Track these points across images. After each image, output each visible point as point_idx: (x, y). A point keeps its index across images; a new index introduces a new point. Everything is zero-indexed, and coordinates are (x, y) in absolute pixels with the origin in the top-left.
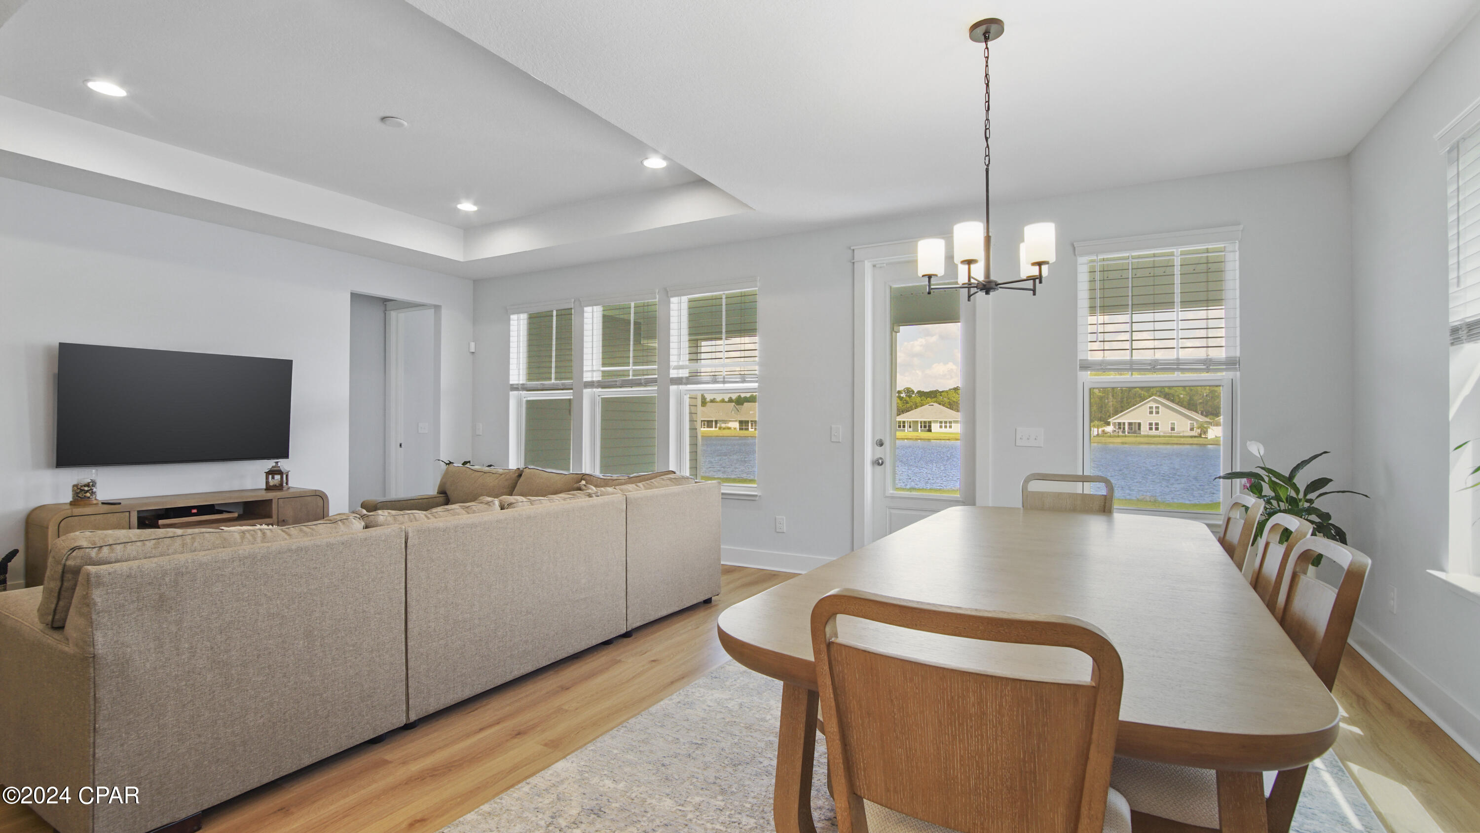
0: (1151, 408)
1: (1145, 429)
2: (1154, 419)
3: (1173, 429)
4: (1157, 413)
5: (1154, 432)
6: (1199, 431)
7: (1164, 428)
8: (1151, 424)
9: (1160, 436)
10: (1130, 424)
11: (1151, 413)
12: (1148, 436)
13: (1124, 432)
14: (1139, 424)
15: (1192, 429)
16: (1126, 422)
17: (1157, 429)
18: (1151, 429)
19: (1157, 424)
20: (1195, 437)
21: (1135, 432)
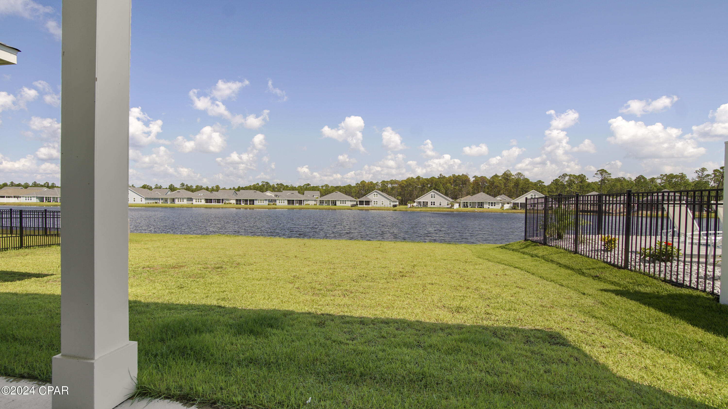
0: (432, 195)
1: (429, 204)
2: (433, 200)
3: (440, 204)
4: (434, 197)
5: (433, 206)
6: (450, 205)
7: (437, 204)
8: (432, 202)
9: (435, 208)
10: (423, 202)
11: (432, 197)
12: (431, 208)
13: (421, 206)
14: (427, 202)
15: (448, 205)
16: (422, 201)
17: (434, 204)
18: (432, 204)
19: (434, 202)
20: (449, 208)
21: (425, 206)
